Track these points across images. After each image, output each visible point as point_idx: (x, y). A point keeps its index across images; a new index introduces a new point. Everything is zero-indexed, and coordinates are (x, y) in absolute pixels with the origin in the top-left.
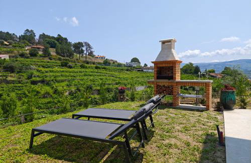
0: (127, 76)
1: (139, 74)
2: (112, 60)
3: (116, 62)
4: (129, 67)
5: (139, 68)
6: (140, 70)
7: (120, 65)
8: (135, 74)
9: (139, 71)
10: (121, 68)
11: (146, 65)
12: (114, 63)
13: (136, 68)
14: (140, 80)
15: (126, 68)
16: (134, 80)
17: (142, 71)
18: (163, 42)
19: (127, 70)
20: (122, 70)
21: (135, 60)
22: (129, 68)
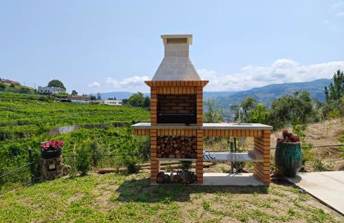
0: (40, 110)
1: (63, 106)
2: (8, 81)
3: (18, 84)
4: (46, 94)
5: (64, 97)
6: (66, 100)
7: (25, 90)
8: (55, 106)
9: (63, 101)
10: (28, 95)
11: (74, 92)
12: (12, 86)
13: (59, 97)
14: (67, 116)
15: (39, 96)
16: (56, 116)
17: (69, 101)
18: (169, 40)
19: (42, 100)
20: (31, 99)
21: (55, 84)
22: (44, 96)
